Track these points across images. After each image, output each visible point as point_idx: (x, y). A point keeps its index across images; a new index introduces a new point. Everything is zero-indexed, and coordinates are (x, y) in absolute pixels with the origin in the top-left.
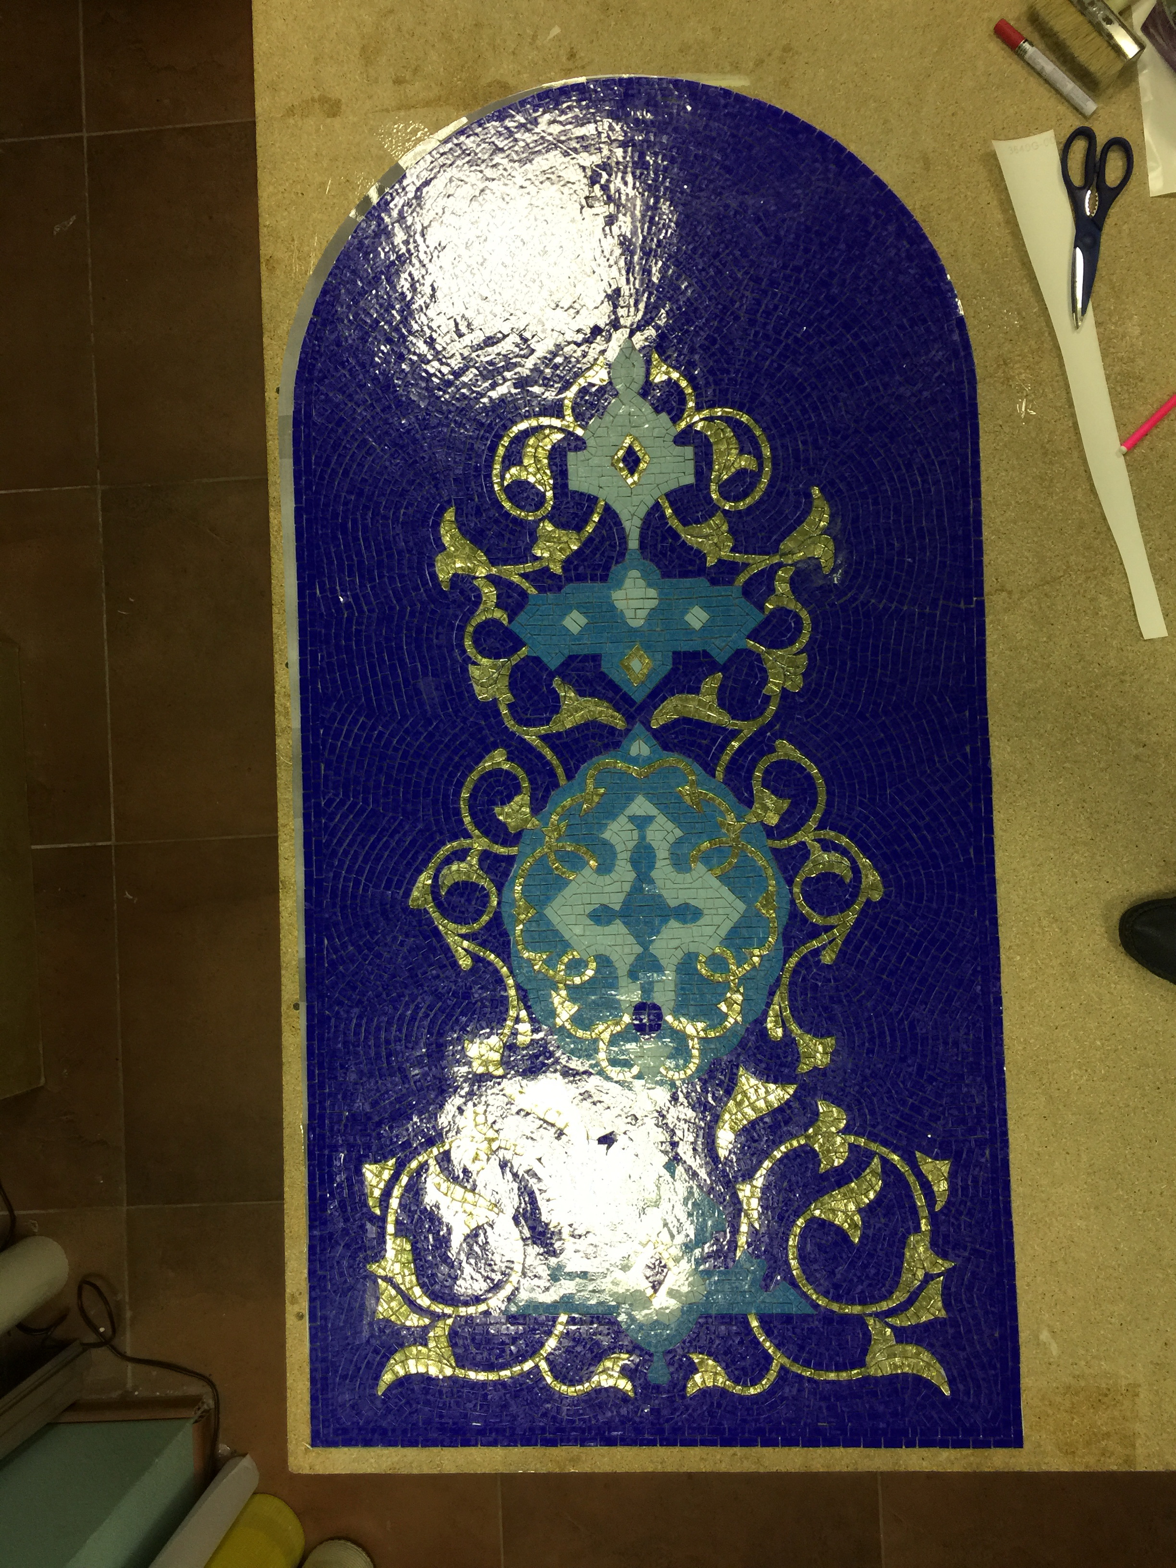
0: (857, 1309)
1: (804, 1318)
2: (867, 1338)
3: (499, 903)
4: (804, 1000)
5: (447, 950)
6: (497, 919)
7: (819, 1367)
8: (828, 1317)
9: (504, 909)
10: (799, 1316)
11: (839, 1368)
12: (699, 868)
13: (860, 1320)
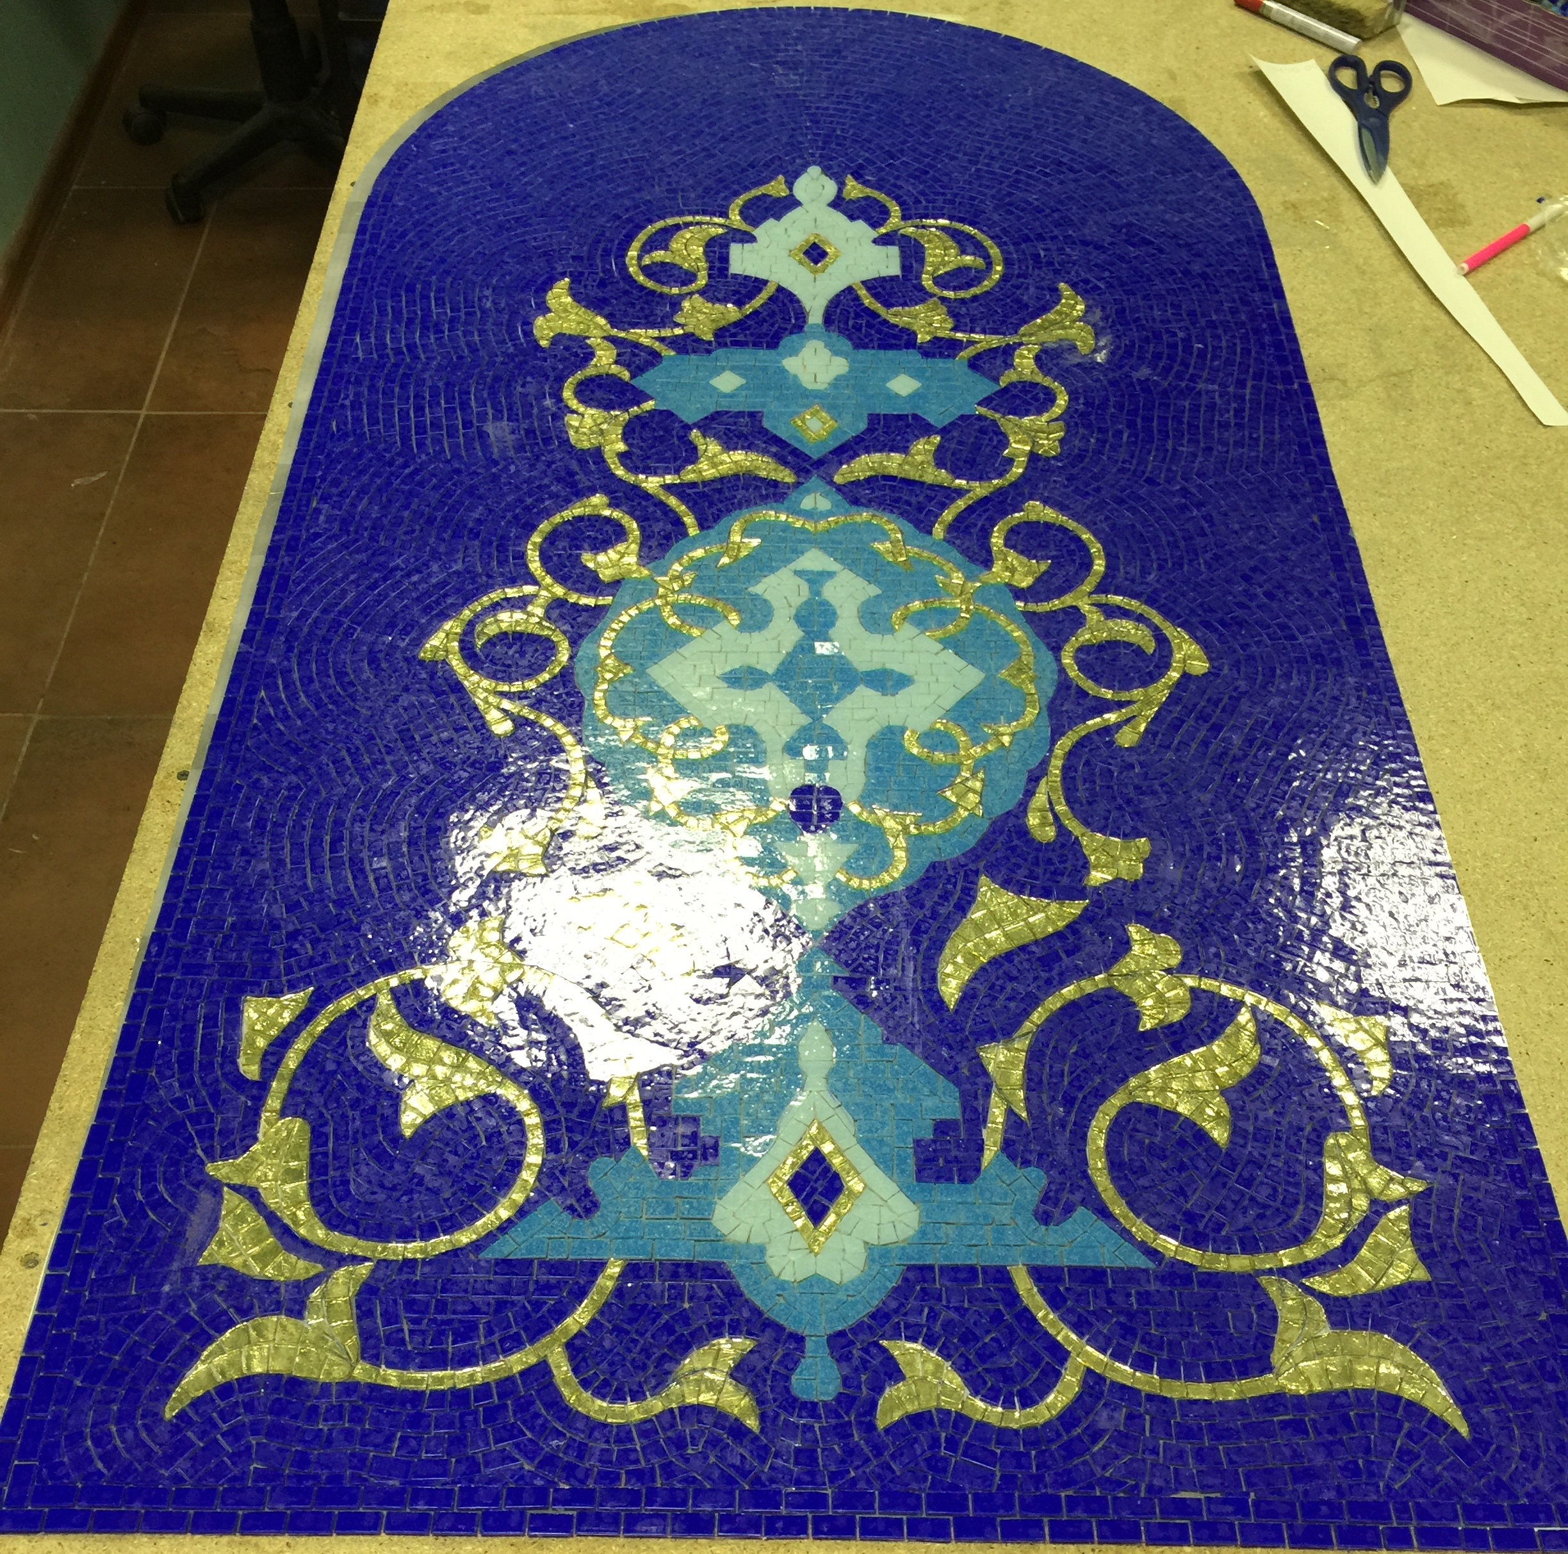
0: (1239, 1263)
1: (1130, 1275)
2: (1269, 1317)
3: (571, 658)
4: (1092, 790)
5: (472, 711)
6: (566, 676)
7: (1169, 1371)
8: (1179, 1274)
9: (580, 668)
10: (1116, 1271)
11: (1215, 1374)
12: (907, 631)
13: (1250, 1281)
